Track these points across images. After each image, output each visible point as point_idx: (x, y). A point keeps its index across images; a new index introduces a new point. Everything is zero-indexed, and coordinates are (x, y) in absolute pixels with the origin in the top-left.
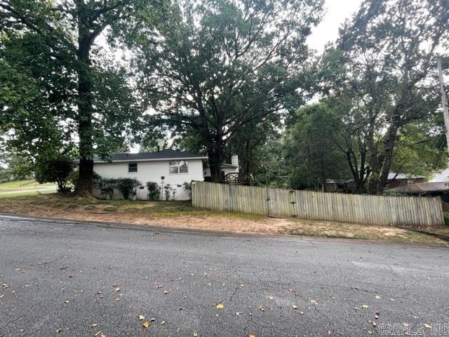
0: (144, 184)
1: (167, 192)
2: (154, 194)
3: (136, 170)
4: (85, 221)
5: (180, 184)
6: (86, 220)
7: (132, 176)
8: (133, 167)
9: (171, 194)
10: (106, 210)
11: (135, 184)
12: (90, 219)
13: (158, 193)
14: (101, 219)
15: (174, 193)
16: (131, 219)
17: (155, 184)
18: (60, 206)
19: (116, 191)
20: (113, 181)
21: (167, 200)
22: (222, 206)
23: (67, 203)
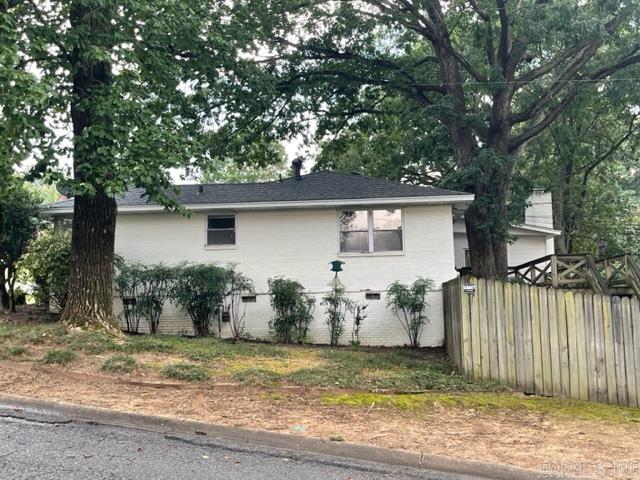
0: (261, 286)
1: (335, 318)
2: (291, 321)
3: (230, 239)
4: (115, 416)
5: (374, 289)
6: (118, 408)
7: (219, 257)
8: (221, 229)
9: (348, 324)
10: (171, 374)
11: (229, 286)
12: (127, 405)
13: (305, 317)
14: (165, 407)
15: (358, 320)
16: (269, 415)
17: (296, 285)
18: (19, 353)
19: (169, 307)
20: (161, 274)
21: (334, 345)
22: (580, 380)
23: (37, 342)
